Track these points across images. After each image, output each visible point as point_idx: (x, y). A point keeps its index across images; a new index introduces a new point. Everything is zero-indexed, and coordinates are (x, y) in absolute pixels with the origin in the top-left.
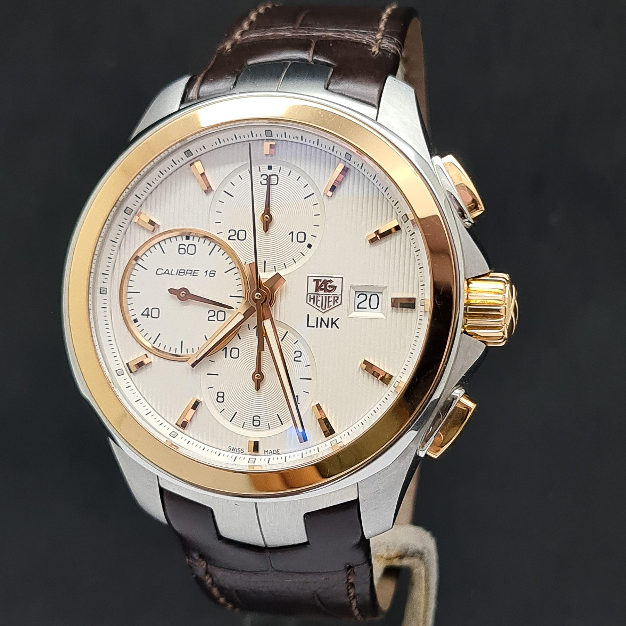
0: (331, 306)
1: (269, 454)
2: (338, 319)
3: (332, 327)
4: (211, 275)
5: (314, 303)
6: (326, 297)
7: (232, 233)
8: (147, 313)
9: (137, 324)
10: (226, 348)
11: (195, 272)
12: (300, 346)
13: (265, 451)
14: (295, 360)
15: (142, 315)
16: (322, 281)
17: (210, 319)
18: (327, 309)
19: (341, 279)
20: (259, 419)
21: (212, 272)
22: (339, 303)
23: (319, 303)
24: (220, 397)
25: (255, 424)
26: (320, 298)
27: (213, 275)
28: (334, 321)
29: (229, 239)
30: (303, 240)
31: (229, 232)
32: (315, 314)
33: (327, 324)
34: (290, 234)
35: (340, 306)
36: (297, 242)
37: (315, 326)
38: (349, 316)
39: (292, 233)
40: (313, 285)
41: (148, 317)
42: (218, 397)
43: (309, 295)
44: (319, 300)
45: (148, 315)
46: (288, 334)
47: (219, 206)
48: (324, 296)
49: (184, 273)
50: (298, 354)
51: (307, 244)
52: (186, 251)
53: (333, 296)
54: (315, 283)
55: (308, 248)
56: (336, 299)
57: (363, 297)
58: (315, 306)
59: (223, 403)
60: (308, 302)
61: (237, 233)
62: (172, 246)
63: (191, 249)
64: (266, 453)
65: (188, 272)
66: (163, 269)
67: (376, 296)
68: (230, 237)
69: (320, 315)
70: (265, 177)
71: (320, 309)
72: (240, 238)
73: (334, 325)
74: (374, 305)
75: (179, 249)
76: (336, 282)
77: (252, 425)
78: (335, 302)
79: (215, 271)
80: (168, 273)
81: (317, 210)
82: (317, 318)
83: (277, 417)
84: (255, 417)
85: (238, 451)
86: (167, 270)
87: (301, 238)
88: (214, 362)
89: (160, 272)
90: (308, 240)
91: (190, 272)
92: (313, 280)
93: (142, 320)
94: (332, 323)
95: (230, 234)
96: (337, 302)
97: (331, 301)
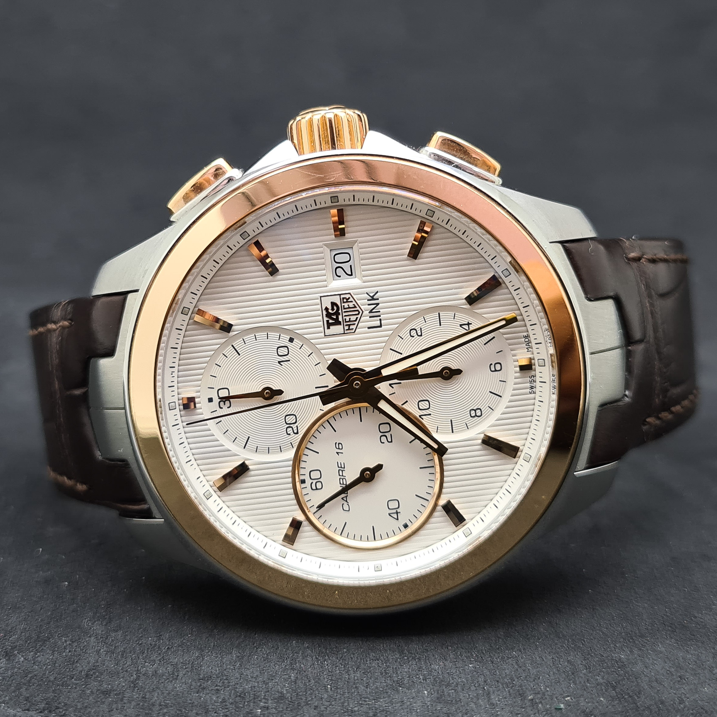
1: (531, 347)
2: (368, 294)
3: (378, 299)
4: (340, 447)
5: (354, 324)
6: (345, 312)
7: (290, 431)
8: (395, 514)
9: (409, 524)
10: (420, 416)
11: (340, 466)
12: (405, 332)
13: (528, 352)
14: (421, 335)
15: (398, 519)
16: (327, 319)
19: (322, 298)
20: (493, 364)
21: (337, 447)
22: (349, 296)
23: (353, 318)
24: (476, 413)
25: (499, 369)
28: (371, 298)
29: (297, 433)
30: (286, 349)
31: (289, 435)
32: (366, 321)
33: (375, 305)
34: (281, 365)
35: (353, 294)
36: (288, 356)
37: (379, 318)
39: (279, 362)
40: (334, 329)
41: (400, 513)
42: (476, 415)
43: (346, 332)
45: (397, 513)
46: (393, 349)
47: (262, 452)
48: (344, 314)
49: (343, 479)
50: (413, 333)
51: (290, 343)
52: (318, 480)
53: (343, 304)
54: (331, 327)
55: (294, 341)
56: (345, 300)
57: (339, 271)
58: (356, 323)
59: (481, 408)
60: (353, 331)
61: (289, 425)
63: (315, 475)
64: (530, 350)
65: (341, 474)
66: (343, 504)
67: (336, 257)
68: (294, 433)
69: (366, 315)
70: (222, 403)
71: (359, 316)
72: (294, 421)
73: (374, 297)
74: (346, 258)
75: (317, 489)
76: (327, 303)
77: (501, 372)
78: (350, 300)
79: (336, 443)
80: (346, 497)
81: (249, 338)
82: (370, 317)
83: (487, 344)
84: (492, 370)
85: (533, 383)
86: (343, 499)
87: (284, 351)
88: (438, 428)
89: (346, 507)
90: (285, 343)
91: (341, 472)
92: (329, 330)
93: (403, 520)
94: (373, 299)
95: (292, 433)
96: (349, 298)
97: (348, 305)
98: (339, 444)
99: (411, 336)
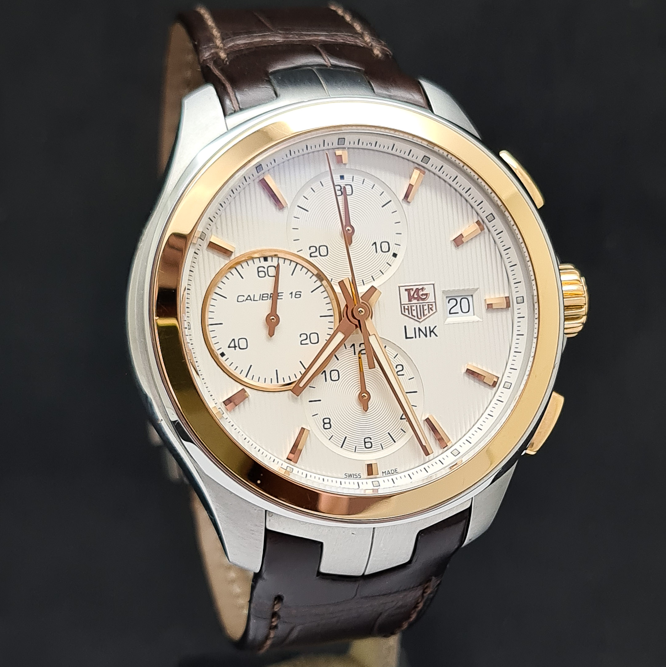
0: (426, 315)
1: (387, 475)
2: (435, 327)
3: (430, 336)
4: (297, 296)
5: (409, 314)
6: (420, 306)
7: (313, 249)
8: (234, 345)
9: (225, 357)
10: (325, 371)
12: (400, 360)
13: (383, 472)
14: (397, 375)
15: (229, 347)
16: (414, 290)
17: (303, 342)
18: (423, 318)
19: (433, 286)
20: (371, 441)
21: (297, 293)
22: (435, 310)
23: (414, 313)
24: (327, 424)
25: (367, 446)
26: (414, 308)
27: (299, 296)
28: (431, 330)
29: (311, 256)
30: (387, 250)
32: (412, 325)
33: (425, 334)
34: (373, 245)
35: (436, 313)
36: (381, 252)
37: (414, 337)
38: (445, 323)
39: (375, 243)
40: (405, 295)
41: (235, 349)
42: (325, 423)
43: (402, 306)
44: (414, 310)
45: (235, 347)
46: (386, 348)
47: (294, 223)
48: (418, 305)
49: (267, 297)
50: (400, 368)
51: (392, 254)
52: (267, 274)
53: (427, 304)
54: (407, 292)
55: (394, 258)
56: (430, 306)
57: (453, 302)
58: (410, 316)
59: (331, 429)
60: (403, 312)
61: (318, 249)
62: (249, 270)
63: (272, 271)
64: (384, 474)
66: (244, 296)
67: (466, 300)
68: (311, 254)
69: (417, 325)
70: (339, 188)
71: (416, 318)
72: (322, 254)
73: (432, 333)
74: (465, 309)
75: (258, 272)
76: (428, 290)
77: (364, 448)
78: (430, 311)
79: (301, 292)
80: (251, 299)
81: (397, 217)
82: (415, 329)
83: (389, 436)
84: (366, 439)
85: (355, 477)
86: (249, 296)
87: (385, 248)
88: (314, 388)
89: (241, 299)
90: (392, 250)
92: (404, 290)
93: (229, 352)
94: (430, 332)
95: (311, 251)
96: (432, 310)
97: (426, 309)
98: (300, 295)
99: (397, 366)
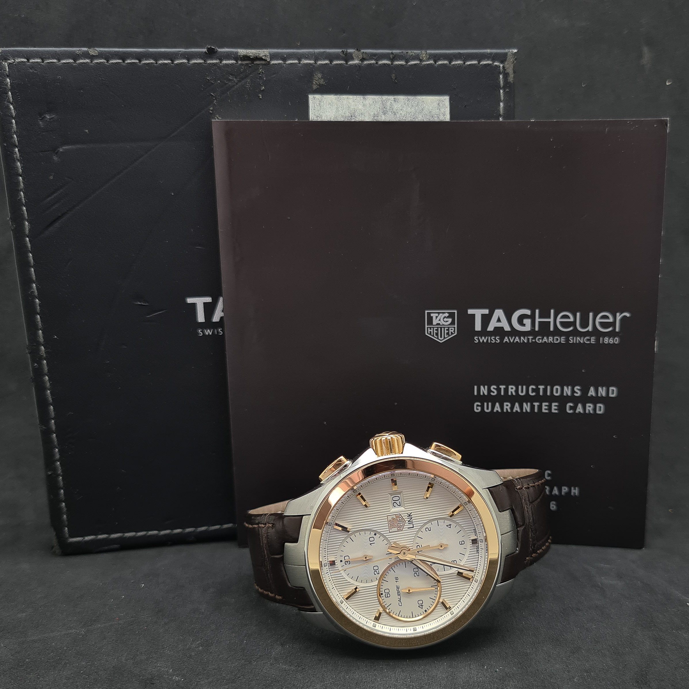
0: (402, 519)
4: (397, 579)
5: (402, 527)
6: (398, 522)
8: (421, 606)
9: (427, 610)
10: (431, 564)
11: (397, 587)
12: (423, 529)
13: (475, 536)
14: (430, 530)
15: (422, 608)
16: (391, 525)
17: (418, 575)
18: (404, 520)
19: (388, 516)
20: (461, 542)
22: (399, 515)
23: (401, 524)
24: (454, 562)
25: (463, 543)
28: (408, 516)
29: (379, 574)
31: (375, 574)
32: (407, 525)
33: (411, 519)
35: (401, 514)
36: (374, 541)
37: (413, 524)
39: (370, 544)
40: (393, 530)
43: (399, 530)
46: (419, 536)
47: (364, 582)
50: (427, 529)
52: (388, 593)
53: (397, 519)
55: (376, 535)
56: (398, 517)
57: (395, 504)
59: (457, 560)
60: (402, 530)
61: (375, 571)
62: (387, 601)
63: (387, 591)
65: (398, 590)
67: (393, 498)
69: (407, 523)
70: (346, 562)
71: (404, 523)
72: (377, 569)
74: (397, 498)
75: (388, 597)
76: (390, 518)
78: (400, 517)
80: (400, 600)
81: (357, 534)
82: (409, 524)
85: (478, 549)
86: (399, 600)
87: (372, 539)
89: (400, 604)
90: (373, 536)
91: (398, 589)
92: (391, 530)
93: (424, 608)
94: (410, 516)
95: (376, 574)
97: (399, 519)
98: (397, 577)
99: (426, 531)
